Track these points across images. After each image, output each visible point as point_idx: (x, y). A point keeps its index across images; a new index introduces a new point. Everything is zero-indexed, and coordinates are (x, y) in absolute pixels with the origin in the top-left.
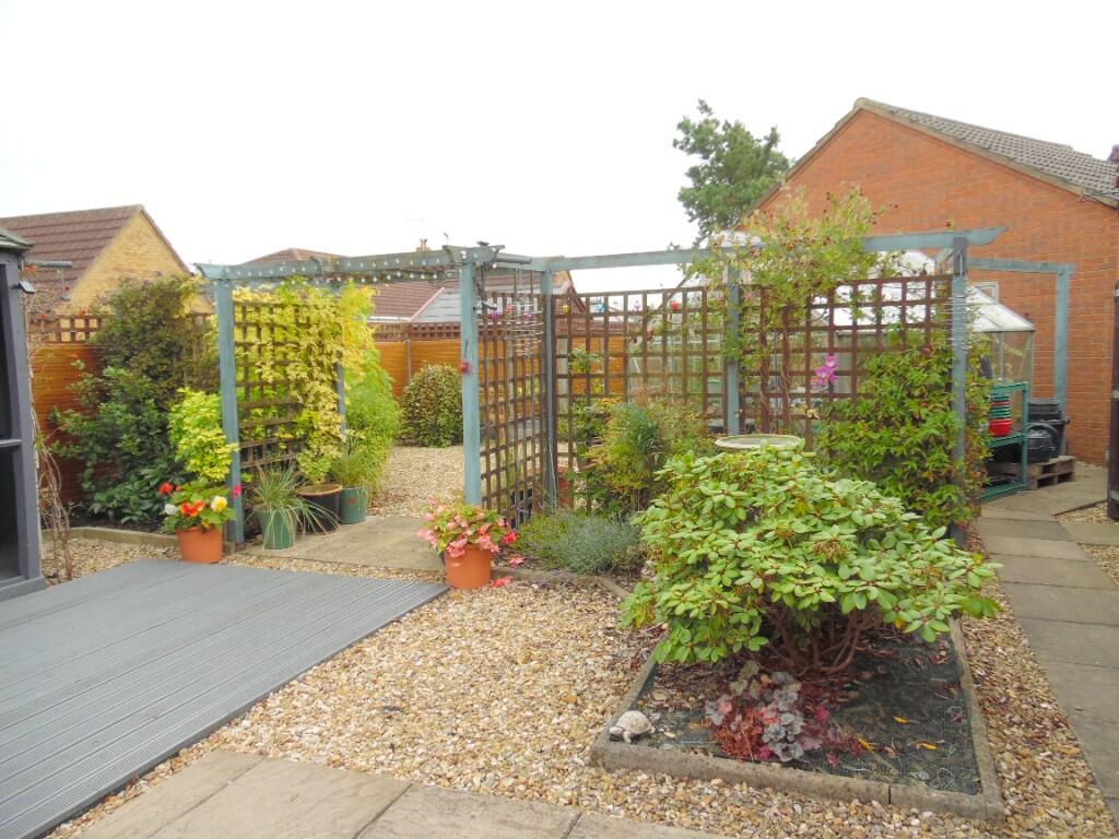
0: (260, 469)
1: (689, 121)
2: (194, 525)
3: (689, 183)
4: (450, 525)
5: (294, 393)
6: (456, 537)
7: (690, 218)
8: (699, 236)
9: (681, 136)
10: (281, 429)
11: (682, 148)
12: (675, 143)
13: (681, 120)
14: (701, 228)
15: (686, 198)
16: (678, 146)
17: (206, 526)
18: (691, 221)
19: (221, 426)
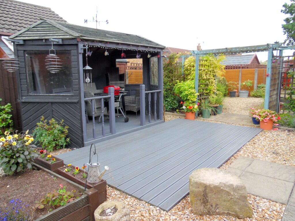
0: (202, 99)
1: (287, 4)
2: (191, 111)
3: (285, 23)
4: (264, 114)
5: (207, 82)
6: (266, 117)
7: (284, 33)
8: (286, 39)
9: (284, 9)
10: (205, 90)
11: (284, 12)
12: (282, 11)
13: (284, 4)
14: (288, 36)
15: (284, 27)
16: (282, 12)
17: (193, 112)
18: (284, 34)
19: (194, 89)
